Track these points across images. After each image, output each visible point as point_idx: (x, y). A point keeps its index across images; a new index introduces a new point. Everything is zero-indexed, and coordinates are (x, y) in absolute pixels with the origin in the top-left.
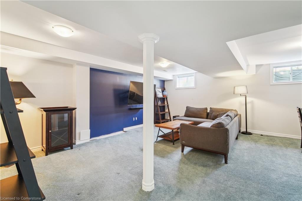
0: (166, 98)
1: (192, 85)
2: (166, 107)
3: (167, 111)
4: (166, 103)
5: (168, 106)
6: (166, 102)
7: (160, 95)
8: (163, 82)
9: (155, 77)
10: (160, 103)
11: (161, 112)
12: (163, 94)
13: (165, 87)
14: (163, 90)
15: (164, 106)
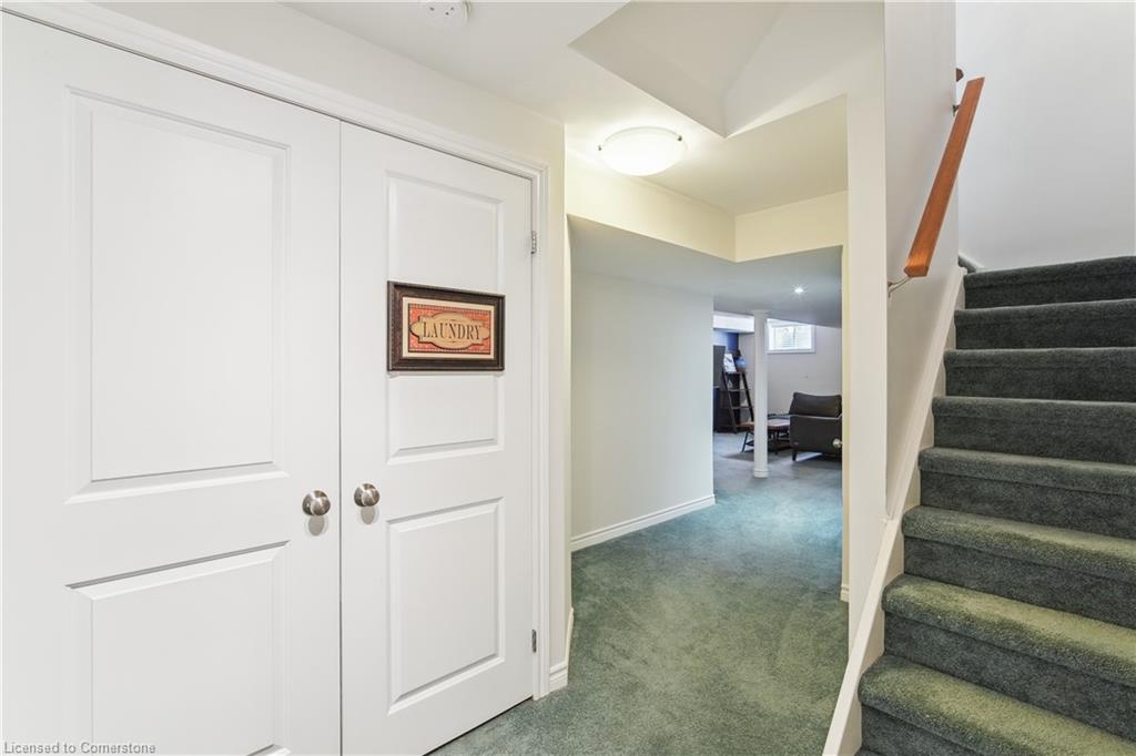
0: (744, 376)
1: (807, 345)
2: (743, 395)
3: (745, 403)
4: (742, 386)
5: (747, 393)
6: (742, 382)
7: (730, 367)
8: (735, 337)
9: (715, 329)
10: (730, 385)
11: (734, 405)
12: (736, 365)
13: (740, 348)
14: (737, 357)
15: (738, 393)
